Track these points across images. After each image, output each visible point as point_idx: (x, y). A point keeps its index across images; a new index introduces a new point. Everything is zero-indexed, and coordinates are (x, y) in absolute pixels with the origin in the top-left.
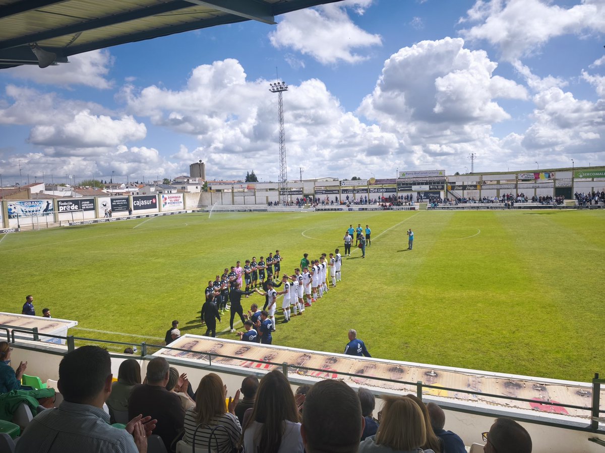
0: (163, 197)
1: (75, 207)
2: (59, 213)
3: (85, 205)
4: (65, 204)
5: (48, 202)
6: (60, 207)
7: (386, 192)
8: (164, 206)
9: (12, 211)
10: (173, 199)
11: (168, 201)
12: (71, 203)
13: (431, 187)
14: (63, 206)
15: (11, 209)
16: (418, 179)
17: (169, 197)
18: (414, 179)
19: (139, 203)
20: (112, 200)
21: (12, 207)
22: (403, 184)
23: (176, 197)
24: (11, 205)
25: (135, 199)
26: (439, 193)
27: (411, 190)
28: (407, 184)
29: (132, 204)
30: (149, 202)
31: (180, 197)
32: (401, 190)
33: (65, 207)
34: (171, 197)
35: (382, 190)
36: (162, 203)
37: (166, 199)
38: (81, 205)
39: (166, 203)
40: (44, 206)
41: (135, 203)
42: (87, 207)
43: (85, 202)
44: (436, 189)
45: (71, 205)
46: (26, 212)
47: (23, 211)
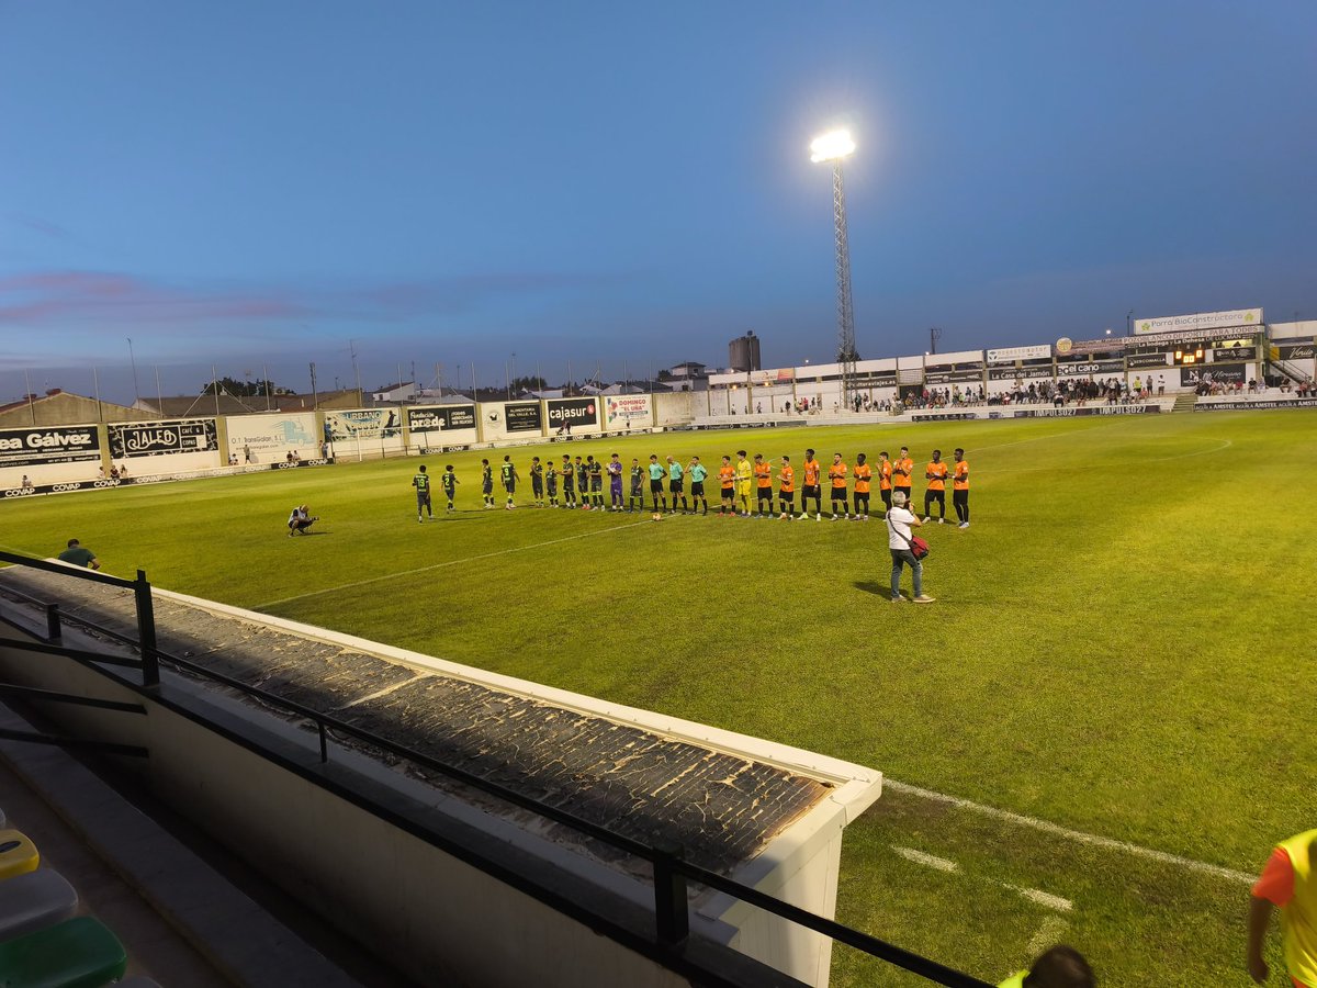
0: (609, 401)
1: (440, 422)
2: (411, 431)
3: (457, 418)
4: (422, 415)
5: (391, 412)
6: (413, 422)
7: (1097, 372)
8: (611, 419)
9: (332, 429)
10: (630, 406)
11: (619, 410)
12: (432, 415)
13: (1219, 354)
14: (418, 419)
15: (329, 426)
16: (1182, 336)
17: (621, 403)
18: (1172, 337)
19: (559, 415)
20: (508, 409)
21: (332, 422)
22: (1143, 350)
23: (636, 402)
24: (329, 419)
25: (553, 406)
26: (1242, 368)
27: (1164, 363)
28: (1152, 349)
29: (546, 416)
30: (580, 413)
31: (644, 402)
32: (1136, 366)
33: (421, 421)
34: (625, 403)
35: (1088, 368)
36: (608, 414)
37: (615, 406)
38: (450, 417)
39: (615, 414)
40: (385, 418)
41: (553, 414)
42: (461, 422)
43: (458, 413)
44: (1233, 358)
45: (431, 419)
46: (355, 430)
47: (348, 429)
